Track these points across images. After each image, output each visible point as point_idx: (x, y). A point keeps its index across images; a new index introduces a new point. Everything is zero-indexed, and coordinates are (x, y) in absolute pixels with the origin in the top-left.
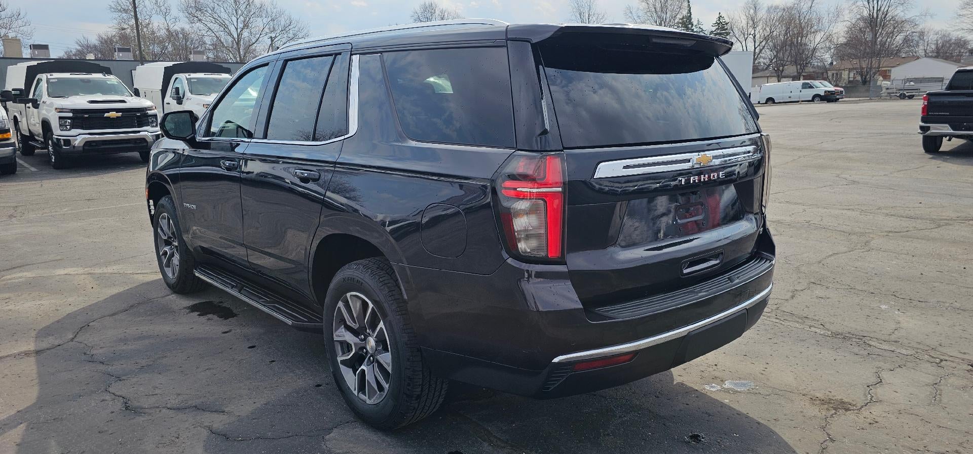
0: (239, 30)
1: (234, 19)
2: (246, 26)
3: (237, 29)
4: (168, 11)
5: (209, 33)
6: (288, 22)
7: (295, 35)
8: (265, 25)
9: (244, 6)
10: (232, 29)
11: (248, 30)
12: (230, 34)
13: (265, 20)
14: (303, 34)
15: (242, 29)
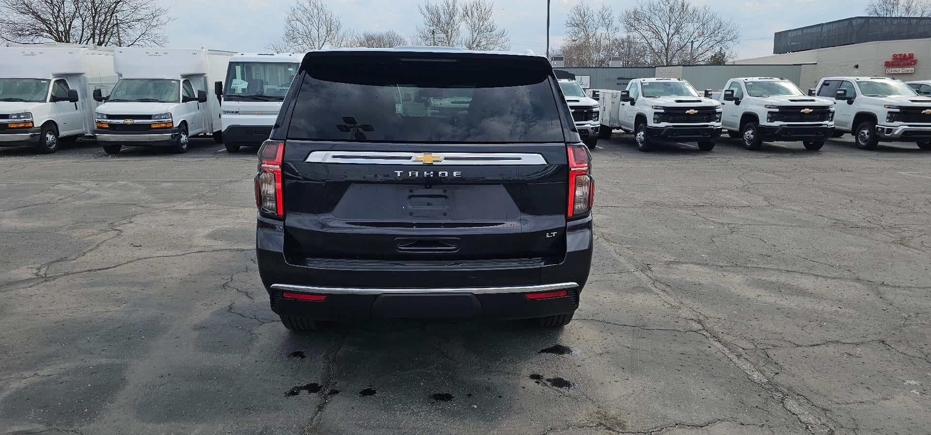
0: (670, 36)
1: (667, 26)
2: (677, 31)
3: (668, 35)
4: (610, 23)
5: (642, 41)
6: (718, 25)
7: (723, 38)
8: (695, 29)
9: (678, 13)
10: (664, 35)
11: (677, 36)
12: (662, 40)
13: (696, 25)
14: (732, 36)
15: (673, 35)
